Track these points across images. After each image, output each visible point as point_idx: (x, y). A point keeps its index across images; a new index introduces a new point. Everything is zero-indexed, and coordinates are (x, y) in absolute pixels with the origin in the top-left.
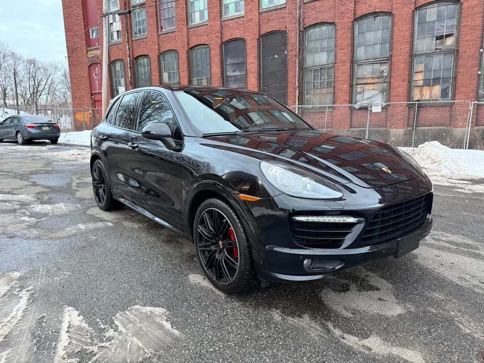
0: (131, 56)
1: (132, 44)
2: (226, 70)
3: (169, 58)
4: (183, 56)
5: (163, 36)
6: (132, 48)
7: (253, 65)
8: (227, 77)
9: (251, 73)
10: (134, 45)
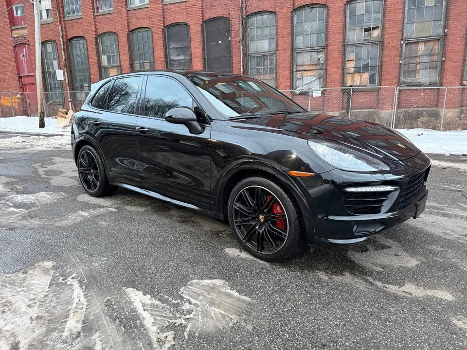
0: (64, 37)
1: (65, 24)
2: (169, 53)
3: (108, 40)
4: (124, 39)
5: (100, 17)
6: (65, 29)
7: (198, 50)
8: (171, 60)
9: (195, 57)
10: (67, 25)
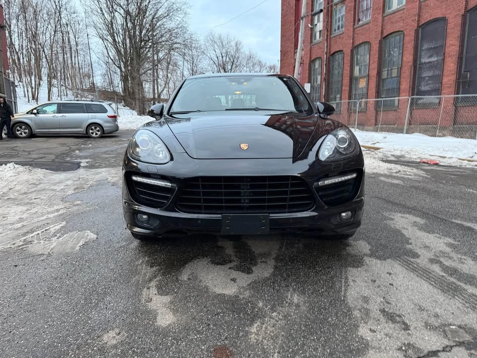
0: (328, 54)
1: (330, 41)
2: (420, 56)
4: (375, 47)
5: (358, 29)
6: (330, 45)
7: (453, 47)
8: (421, 64)
9: (449, 57)
10: (332, 42)
